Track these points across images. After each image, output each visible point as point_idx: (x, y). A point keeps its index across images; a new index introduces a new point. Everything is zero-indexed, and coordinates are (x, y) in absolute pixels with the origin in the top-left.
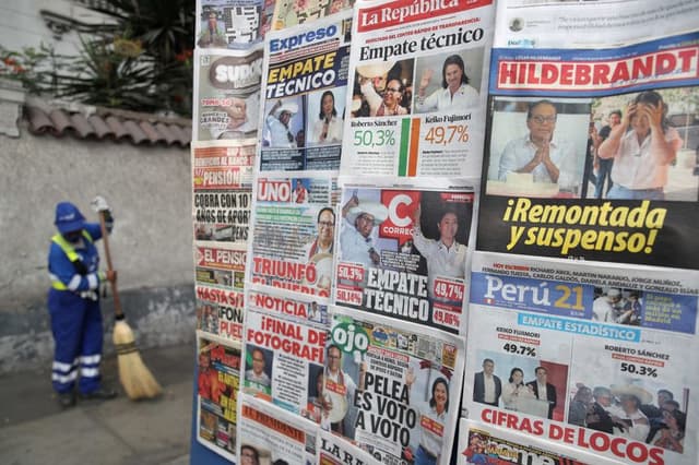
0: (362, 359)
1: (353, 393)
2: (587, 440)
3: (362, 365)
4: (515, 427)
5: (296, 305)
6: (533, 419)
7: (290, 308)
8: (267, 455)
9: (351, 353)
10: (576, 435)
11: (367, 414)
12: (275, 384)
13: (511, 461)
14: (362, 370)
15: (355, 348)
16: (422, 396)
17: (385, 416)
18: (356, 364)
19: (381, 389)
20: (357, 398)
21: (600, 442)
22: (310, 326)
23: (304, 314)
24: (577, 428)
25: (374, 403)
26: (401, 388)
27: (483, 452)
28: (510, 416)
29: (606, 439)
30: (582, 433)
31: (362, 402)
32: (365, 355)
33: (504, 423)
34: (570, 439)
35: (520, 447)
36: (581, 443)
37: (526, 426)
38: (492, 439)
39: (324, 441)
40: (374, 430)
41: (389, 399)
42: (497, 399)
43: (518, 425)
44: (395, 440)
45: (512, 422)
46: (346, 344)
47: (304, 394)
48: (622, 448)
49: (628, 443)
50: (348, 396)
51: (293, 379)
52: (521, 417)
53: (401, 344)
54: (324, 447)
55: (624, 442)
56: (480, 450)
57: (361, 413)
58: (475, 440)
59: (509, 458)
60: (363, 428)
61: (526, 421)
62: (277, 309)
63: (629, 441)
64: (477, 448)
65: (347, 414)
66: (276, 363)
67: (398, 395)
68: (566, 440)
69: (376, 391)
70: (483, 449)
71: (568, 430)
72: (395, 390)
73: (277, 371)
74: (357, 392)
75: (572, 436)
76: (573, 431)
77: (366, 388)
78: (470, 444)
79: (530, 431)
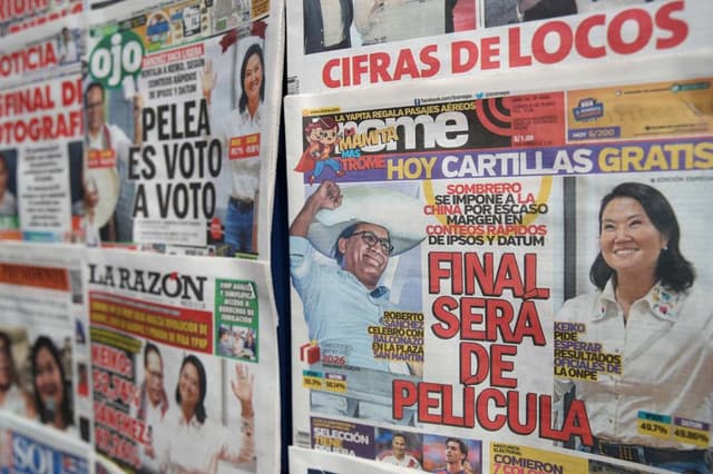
0: (137, 90)
1: (125, 156)
2: (526, 49)
3: (136, 99)
4: (386, 78)
5: (40, 50)
6: (416, 46)
7: (34, 58)
8: (22, 337)
9: (119, 86)
10: (504, 47)
11: (150, 186)
12: (24, 204)
13: (384, 151)
14: (136, 108)
15: (124, 73)
16: (228, 102)
17: (178, 178)
18: (126, 102)
19: (167, 129)
20: (133, 163)
21: (552, 42)
22: (62, 75)
23: (52, 60)
24: (502, 32)
25: (159, 161)
26: (195, 112)
27: (332, 154)
28: (374, 57)
29: (564, 30)
30: (514, 37)
31: (141, 166)
32: (140, 78)
33: (366, 77)
34: (493, 59)
35: (398, 111)
36: (516, 60)
37: (406, 66)
38: (346, 117)
39: (93, 267)
40: (164, 213)
41: (181, 142)
42: (346, 32)
43: (391, 70)
44: (196, 216)
45: (379, 68)
46: (111, 74)
47: (65, 204)
48: (598, 37)
49: (609, 20)
50: (119, 164)
51: (47, 184)
52: (393, 50)
53: (190, 26)
54: (92, 281)
55: (599, 20)
56: (327, 151)
57: (141, 188)
58: (315, 134)
59: (380, 147)
60: (146, 215)
61: (406, 54)
62: (17, 70)
63: (610, 15)
64: (321, 151)
65: (120, 199)
66: (23, 166)
67: (194, 126)
68: (487, 65)
69: (162, 137)
70: (332, 146)
71: (486, 42)
72: (188, 119)
73: (25, 180)
74: (132, 151)
75: (496, 52)
76: (496, 40)
77: (145, 138)
78: (306, 145)
79: (415, 74)
